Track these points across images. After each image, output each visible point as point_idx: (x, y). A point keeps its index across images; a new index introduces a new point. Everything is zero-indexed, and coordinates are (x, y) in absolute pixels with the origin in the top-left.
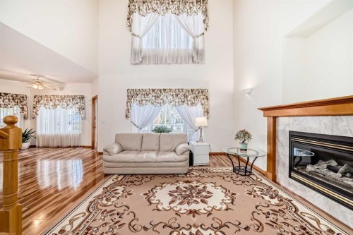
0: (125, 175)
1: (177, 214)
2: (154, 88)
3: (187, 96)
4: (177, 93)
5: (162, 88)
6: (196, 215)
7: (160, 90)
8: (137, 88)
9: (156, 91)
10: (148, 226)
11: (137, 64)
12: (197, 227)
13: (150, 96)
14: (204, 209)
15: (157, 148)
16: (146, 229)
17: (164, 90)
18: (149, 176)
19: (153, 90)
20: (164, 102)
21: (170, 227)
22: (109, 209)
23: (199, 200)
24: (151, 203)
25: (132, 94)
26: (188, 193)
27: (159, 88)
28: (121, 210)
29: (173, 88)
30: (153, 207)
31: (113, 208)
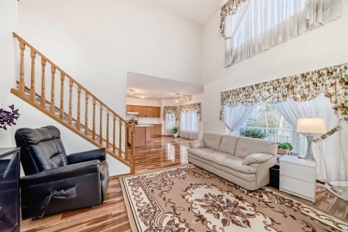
0: (197, 167)
1: (189, 209)
2: (244, 86)
3: (293, 87)
4: (275, 85)
5: (253, 84)
6: (200, 222)
7: (252, 87)
8: (229, 89)
9: (246, 89)
10: (167, 200)
11: (229, 66)
12: (187, 226)
13: (241, 95)
14: (214, 226)
15: (232, 152)
16: (164, 199)
17: (257, 85)
18: (211, 175)
19: (244, 89)
20: (256, 100)
21: (174, 210)
22: (166, 179)
23: (222, 217)
24: (186, 191)
25: (225, 97)
26: (222, 205)
27: (251, 85)
28: (168, 183)
29: (268, 80)
30: (184, 193)
31: (167, 180)
